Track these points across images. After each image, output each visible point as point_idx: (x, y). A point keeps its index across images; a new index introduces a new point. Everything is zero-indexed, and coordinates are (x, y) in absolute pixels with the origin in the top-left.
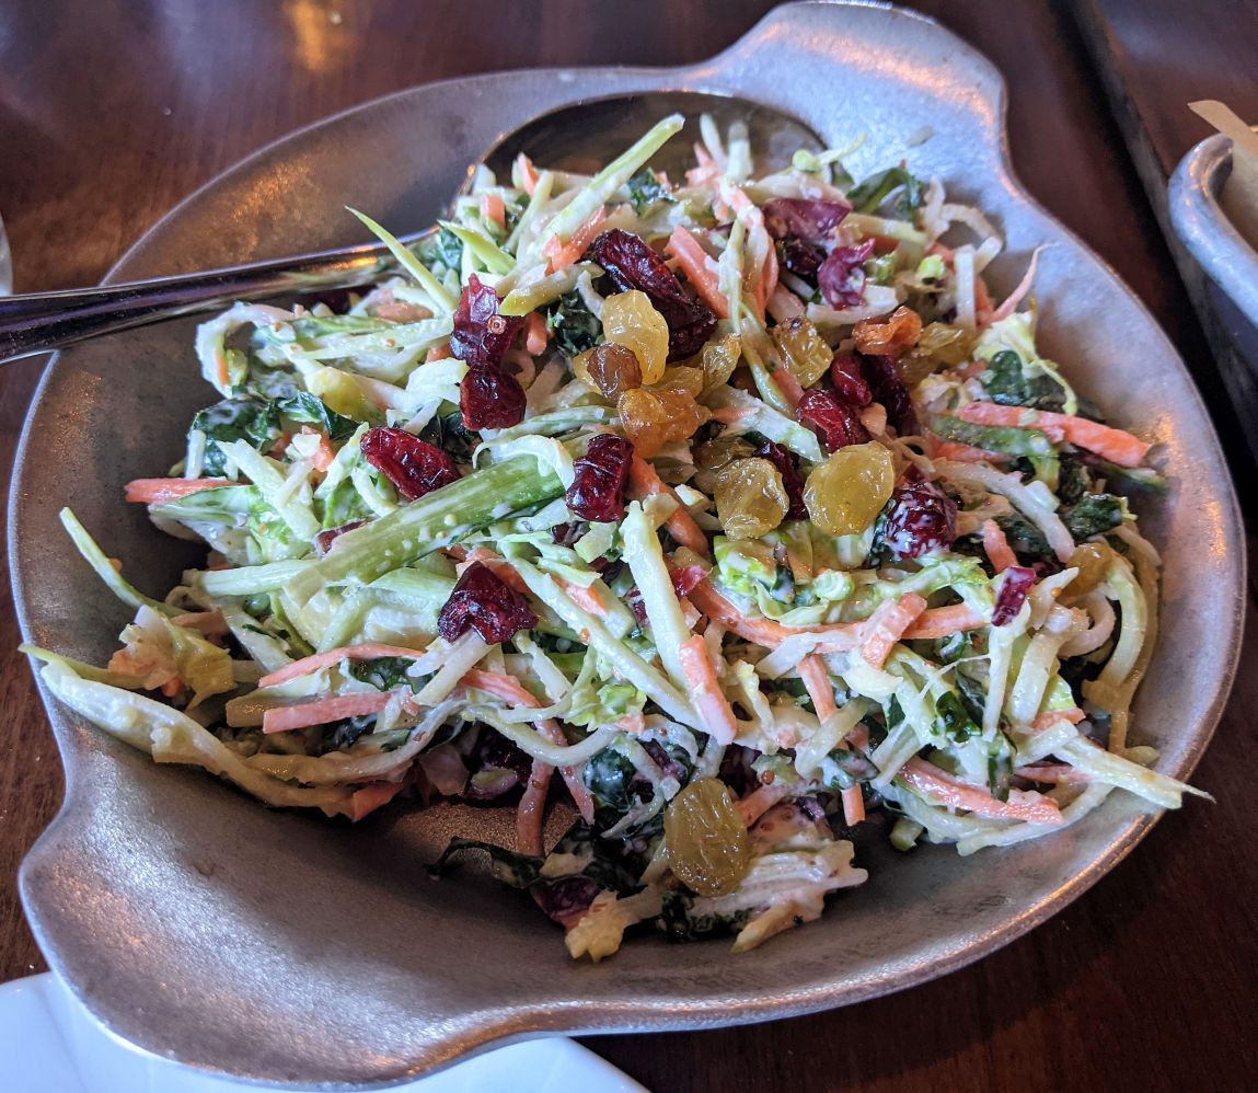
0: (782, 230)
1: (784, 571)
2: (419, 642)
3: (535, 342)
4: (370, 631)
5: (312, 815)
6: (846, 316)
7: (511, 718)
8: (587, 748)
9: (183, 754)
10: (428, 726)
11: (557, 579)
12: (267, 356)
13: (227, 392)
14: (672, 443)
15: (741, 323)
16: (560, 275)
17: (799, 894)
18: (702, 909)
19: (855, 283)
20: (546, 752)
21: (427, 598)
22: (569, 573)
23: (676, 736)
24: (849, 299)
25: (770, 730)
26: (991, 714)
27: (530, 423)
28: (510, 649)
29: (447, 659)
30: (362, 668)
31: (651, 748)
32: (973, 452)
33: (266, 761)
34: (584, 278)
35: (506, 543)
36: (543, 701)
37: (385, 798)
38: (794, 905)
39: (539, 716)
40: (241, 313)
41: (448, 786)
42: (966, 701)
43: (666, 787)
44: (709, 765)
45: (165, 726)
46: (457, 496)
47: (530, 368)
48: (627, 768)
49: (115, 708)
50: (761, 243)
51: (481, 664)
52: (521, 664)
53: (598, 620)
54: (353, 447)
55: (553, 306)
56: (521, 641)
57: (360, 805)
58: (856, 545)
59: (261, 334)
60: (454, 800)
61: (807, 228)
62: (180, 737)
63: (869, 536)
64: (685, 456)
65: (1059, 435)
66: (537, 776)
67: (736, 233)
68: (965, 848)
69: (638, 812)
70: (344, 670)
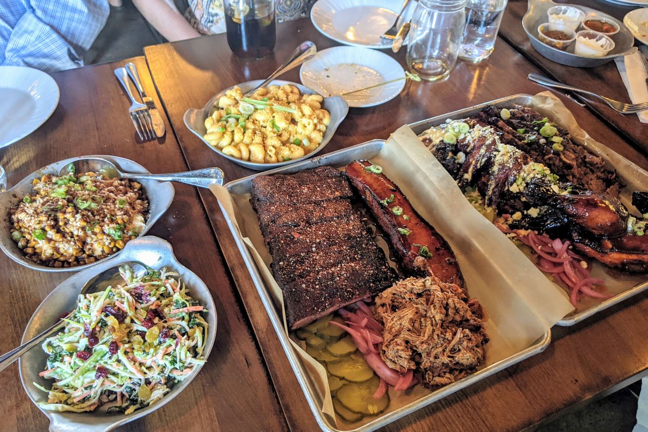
0: (134, 294)
1: (144, 351)
2: (93, 382)
3: (98, 329)
4: (85, 382)
5: (86, 412)
6: (148, 304)
7: (111, 387)
8: (124, 387)
9: (64, 410)
10: (99, 393)
11: (111, 365)
12: (55, 345)
13: (50, 354)
14: (124, 337)
15: (131, 313)
16: (99, 317)
17: (159, 395)
18: (145, 403)
19: (148, 298)
20: (118, 390)
21: (93, 375)
22: (112, 363)
23: (136, 381)
24: (148, 301)
25: (150, 375)
26: (178, 360)
27: (100, 342)
28: (107, 377)
29: (98, 383)
30: (86, 388)
31: (133, 383)
32: (174, 318)
33: (76, 407)
34: (103, 316)
35: (102, 362)
36: (115, 383)
37: (96, 406)
38: (158, 397)
39: (115, 385)
40: (48, 340)
41: (106, 400)
42: (174, 360)
43: (137, 388)
44: (143, 382)
45: (60, 407)
46: (92, 358)
47: (98, 333)
48: (130, 388)
49: (52, 407)
50: (131, 298)
51: (104, 381)
52: (110, 379)
53: (119, 369)
54: (74, 356)
55: (99, 323)
56: (108, 376)
57: (92, 408)
58: (156, 342)
59: (53, 342)
60: (107, 402)
61: (138, 291)
62: (63, 407)
63: (158, 340)
64: (126, 339)
65: (187, 311)
66: (119, 394)
67: (126, 298)
68: (182, 380)
69: (134, 393)
70: (83, 389)
